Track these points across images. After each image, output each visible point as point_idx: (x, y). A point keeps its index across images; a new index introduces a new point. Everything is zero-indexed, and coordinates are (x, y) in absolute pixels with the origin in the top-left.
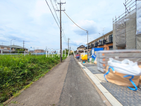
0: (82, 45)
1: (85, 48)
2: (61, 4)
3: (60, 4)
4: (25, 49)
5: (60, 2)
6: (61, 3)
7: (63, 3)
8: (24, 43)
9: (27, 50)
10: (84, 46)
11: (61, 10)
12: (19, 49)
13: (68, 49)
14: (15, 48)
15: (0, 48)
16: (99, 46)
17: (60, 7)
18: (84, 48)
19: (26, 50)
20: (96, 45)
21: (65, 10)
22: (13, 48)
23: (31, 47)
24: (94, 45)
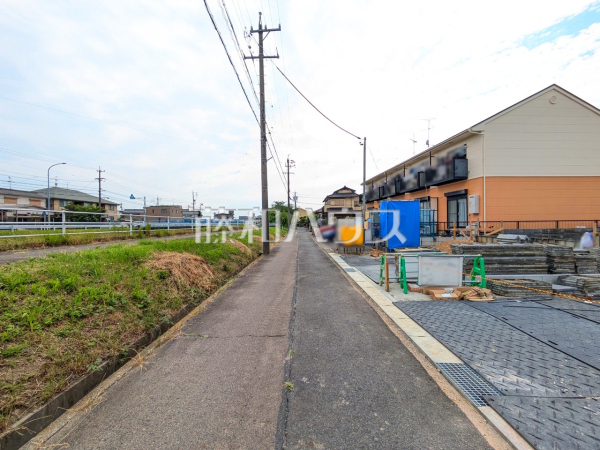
0: (345, 188)
2: (264, 34)
3: (260, 32)
4: (103, 205)
5: (260, 26)
6: (263, 28)
7: (270, 31)
8: (100, 179)
9: (113, 206)
10: (353, 191)
11: (261, 57)
12: (81, 203)
13: (286, 204)
14: (62, 200)
15: (2, 201)
16: (411, 191)
17: (261, 44)
18: (351, 198)
19: (107, 207)
20: (398, 187)
21: (278, 57)
22: (53, 199)
23: (132, 197)
24: (390, 188)
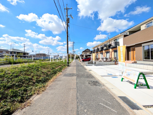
0: (87, 49)
1: (91, 52)
3: (67, 9)
7: (69, 9)
8: (24, 47)
10: (90, 50)
12: (19, 53)
14: (14, 52)
16: (105, 50)
18: (89, 52)
19: (26, 54)
20: (101, 49)
22: (12, 52)
23: (33, 51)
24: (99, 49)
